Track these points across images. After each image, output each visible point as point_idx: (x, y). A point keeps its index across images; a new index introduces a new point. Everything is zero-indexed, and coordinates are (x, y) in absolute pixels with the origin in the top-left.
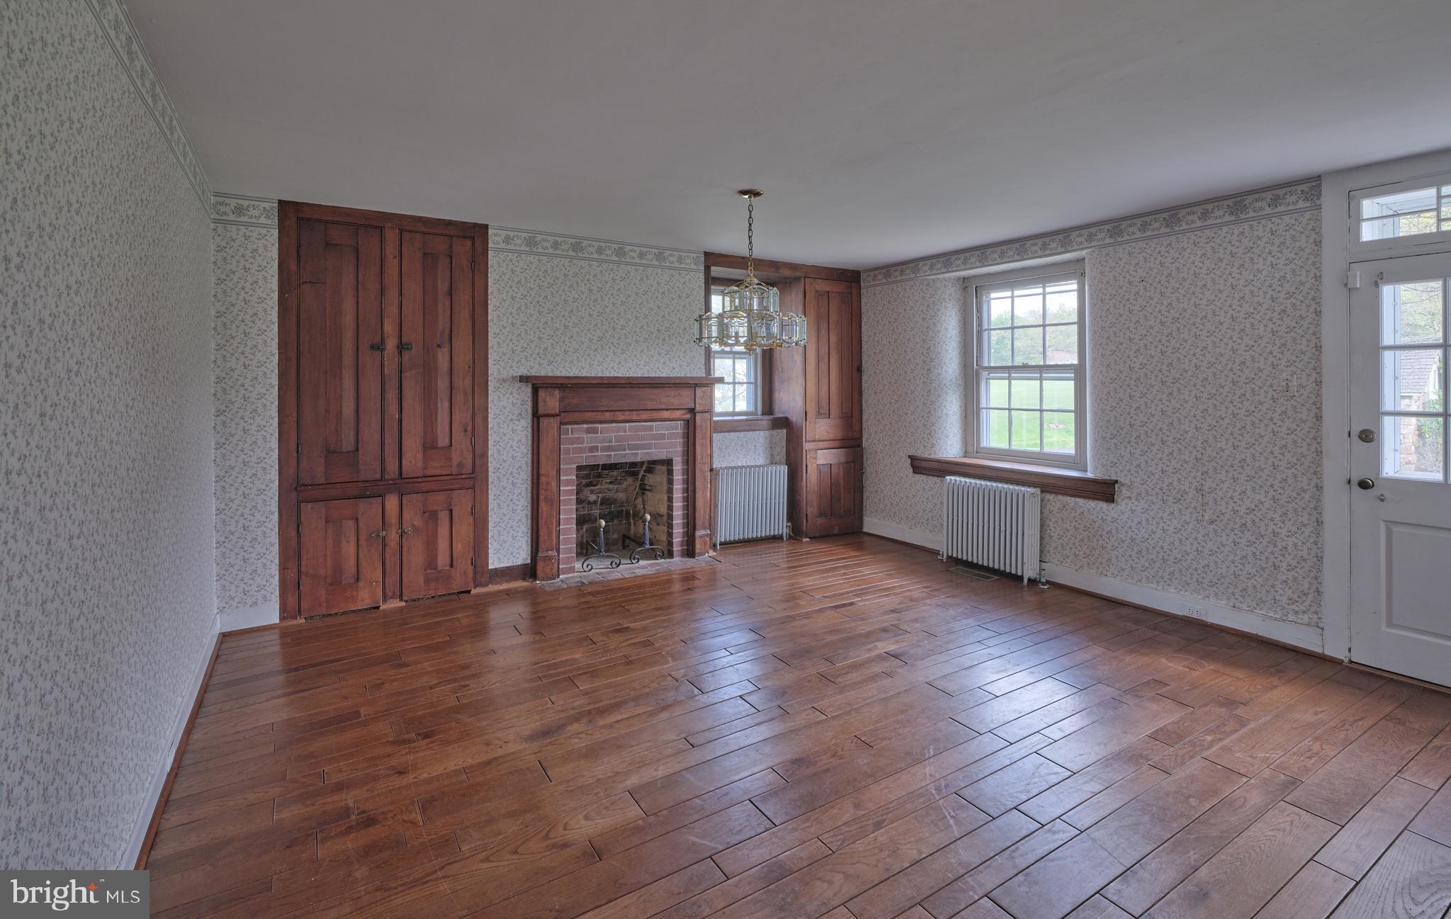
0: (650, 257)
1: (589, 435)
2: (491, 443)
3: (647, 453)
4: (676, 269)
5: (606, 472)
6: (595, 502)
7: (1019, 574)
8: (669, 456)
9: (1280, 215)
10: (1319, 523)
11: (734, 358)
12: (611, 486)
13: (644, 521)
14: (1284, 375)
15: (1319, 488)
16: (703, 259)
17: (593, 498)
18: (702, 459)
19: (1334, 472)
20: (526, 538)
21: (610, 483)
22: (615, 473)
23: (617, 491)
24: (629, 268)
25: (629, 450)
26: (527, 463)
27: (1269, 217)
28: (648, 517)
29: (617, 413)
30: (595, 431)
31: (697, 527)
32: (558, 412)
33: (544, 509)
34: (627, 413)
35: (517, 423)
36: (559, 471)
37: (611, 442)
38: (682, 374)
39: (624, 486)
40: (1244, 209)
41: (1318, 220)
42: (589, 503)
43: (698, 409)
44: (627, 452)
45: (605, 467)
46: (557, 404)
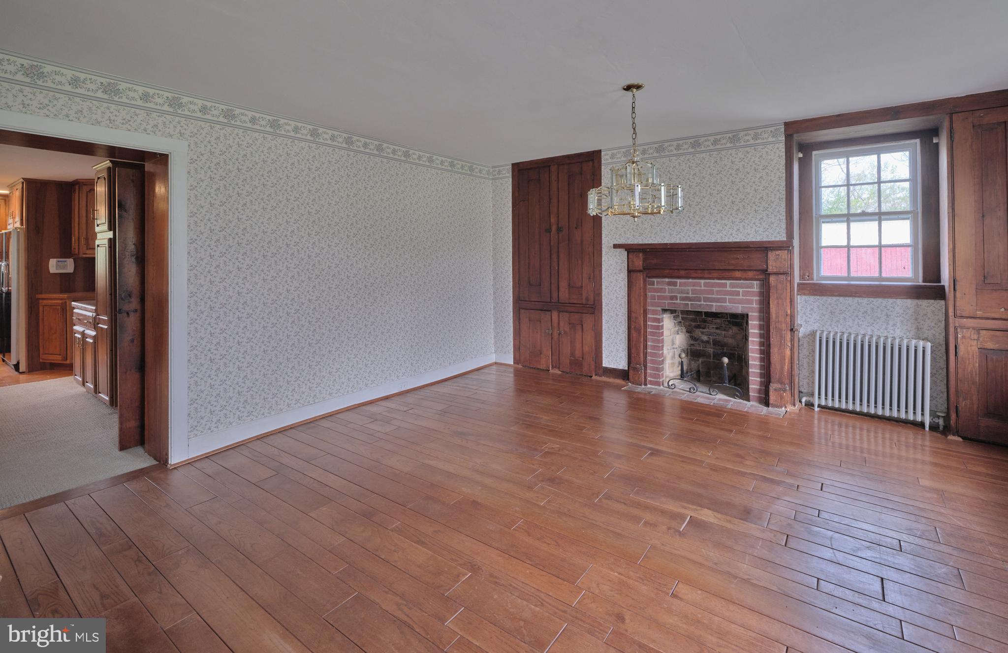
1: (670, 287)
3: (721, 306)
5: (710, 319)
6: (708, 342)
8: (745, 312)
12: (718, 331)
16: (783, 130)
17: (705, 338)
20: (624, 352)
21: (717, 328)
22: (718, 321)
23: (725, 336)
24: (704, 155)
26: (625, 302)
29: (692, 271)
30: (675, 284)
31: (772, 380)
32: (642, 268)
33: (634, 335)
38: (758, 239)
42: (703, 341)
43: (770, 269)
46: (641, 263)
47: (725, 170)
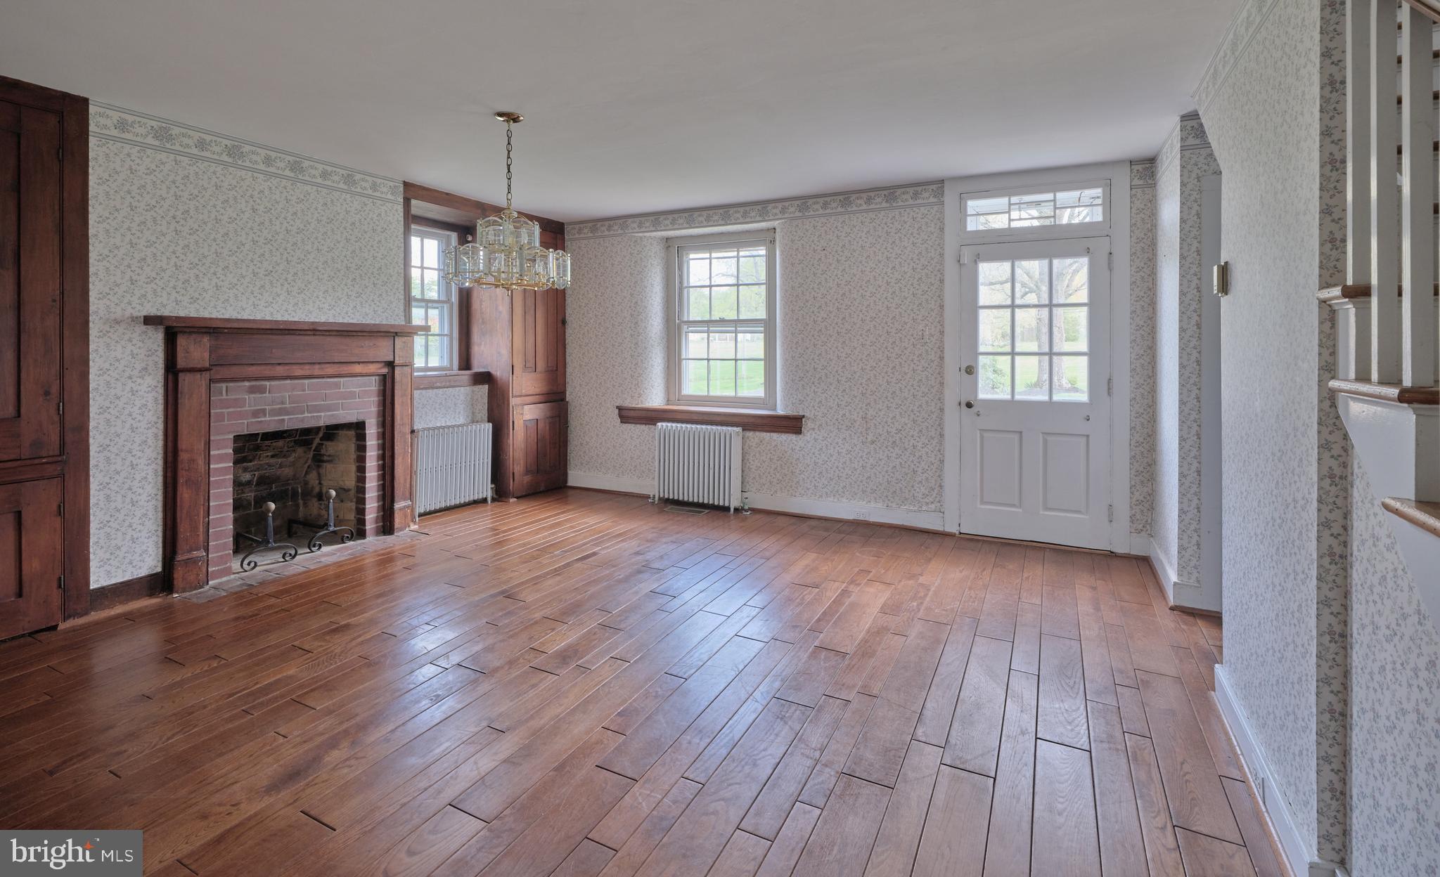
0: (336, 178)
1: (253, 395)
2: (93, 410)
3: (332, 415)
4: (369, 196)
5: (267, 443)
6: (249, 483)
7: (727, 504)
8: (361, 418)
9: (920, 206)
10: (942, 435)
11: (427, 308)
12: (272, 461)
13: (329, 497)
14: (921, 327)
15: (942, 410)
16: (402, 189)
18: (402, 419)
19: (951, 397)
20: (154, 538)
21: (273, 456)
22: (280, 443)
23: (281, 467)
24: (308, 188)
25: (308, 412)
26: (156, 435)
27: (911, 207)
28: (333, 493)
29: (294, 367)
30: (262, 390)
31: (396, 499)
32: (207, 365)
33: (186, 496)
34: (307, 367)
35: (139, 381)
36: (208, 443)
37: (283, 403)
38: (376, 321)
39: (291, 459)
40: (895, 199)
41: (942, 213)
43: (397, 362)
44: (306, 415)
45: (269, 436)
46: (207, 355)
47: (337, 220)
